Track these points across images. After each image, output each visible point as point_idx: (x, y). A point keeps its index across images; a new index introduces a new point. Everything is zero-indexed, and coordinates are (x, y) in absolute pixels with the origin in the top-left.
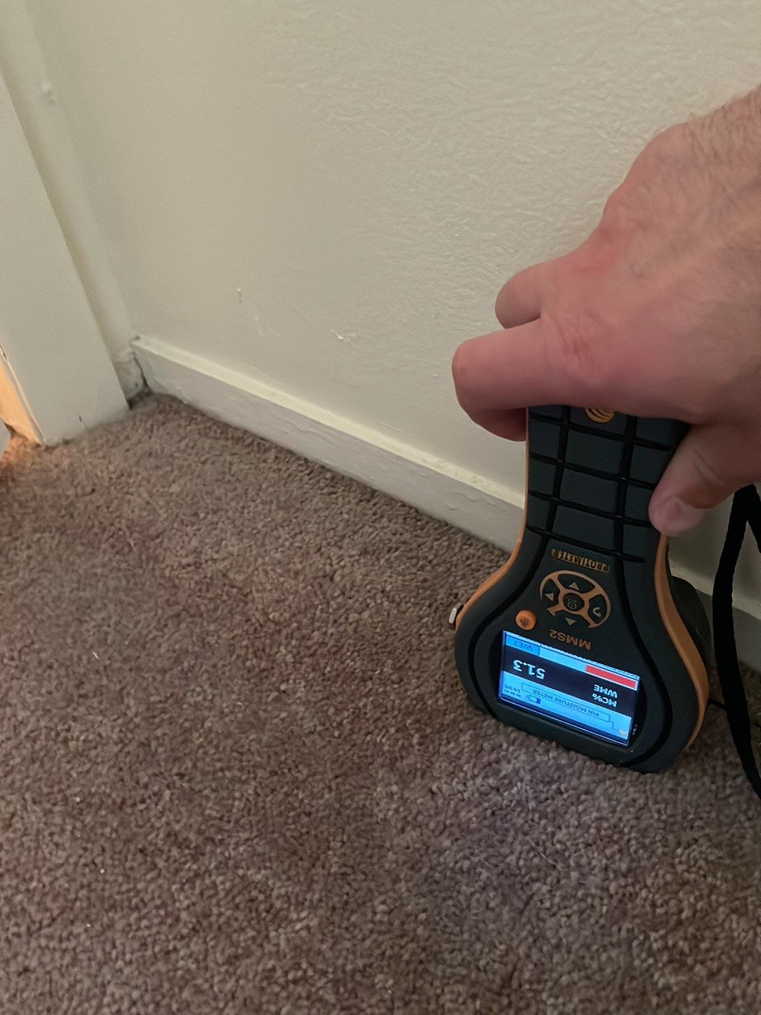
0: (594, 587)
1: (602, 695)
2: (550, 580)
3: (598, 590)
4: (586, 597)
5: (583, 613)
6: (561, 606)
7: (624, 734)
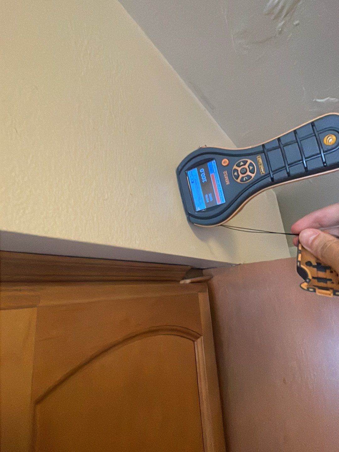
0: (253, 173)
1: (209, 197)
2: (247, 161)
3: (253, 175)
4: (248, 173)
5: (241, 176)
6: (239, 169)
7: (198, 209)
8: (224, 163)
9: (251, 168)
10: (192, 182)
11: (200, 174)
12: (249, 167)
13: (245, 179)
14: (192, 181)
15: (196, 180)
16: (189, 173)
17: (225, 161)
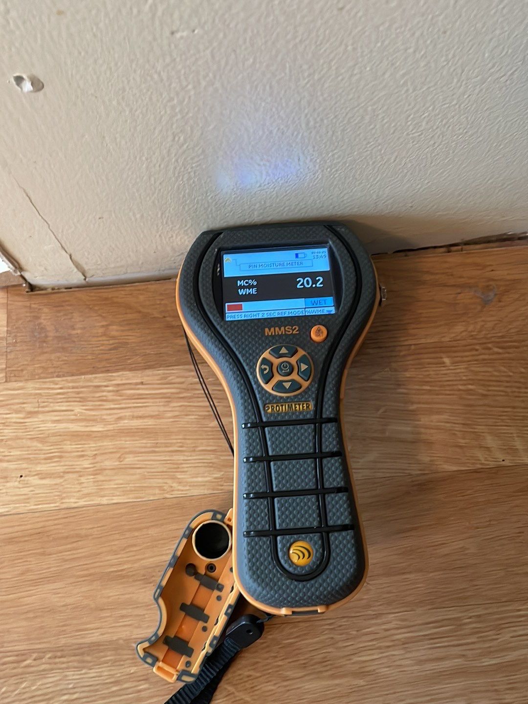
8: (319, 330)
9: (287, 385)
10: (297, 255)
11: (313, 275)
12: (293, 381)
13: (265, 369)
14: (300, 256)
15: (301, 263)
16: (324, 252)
17: (322, 332)
